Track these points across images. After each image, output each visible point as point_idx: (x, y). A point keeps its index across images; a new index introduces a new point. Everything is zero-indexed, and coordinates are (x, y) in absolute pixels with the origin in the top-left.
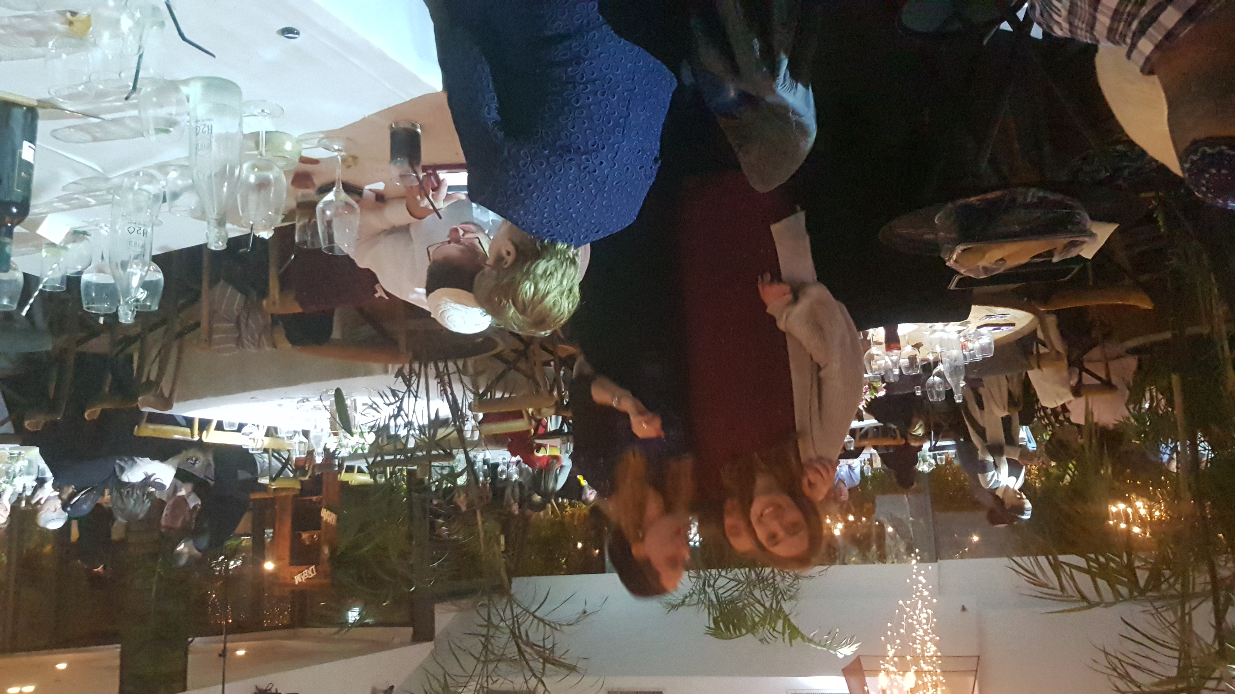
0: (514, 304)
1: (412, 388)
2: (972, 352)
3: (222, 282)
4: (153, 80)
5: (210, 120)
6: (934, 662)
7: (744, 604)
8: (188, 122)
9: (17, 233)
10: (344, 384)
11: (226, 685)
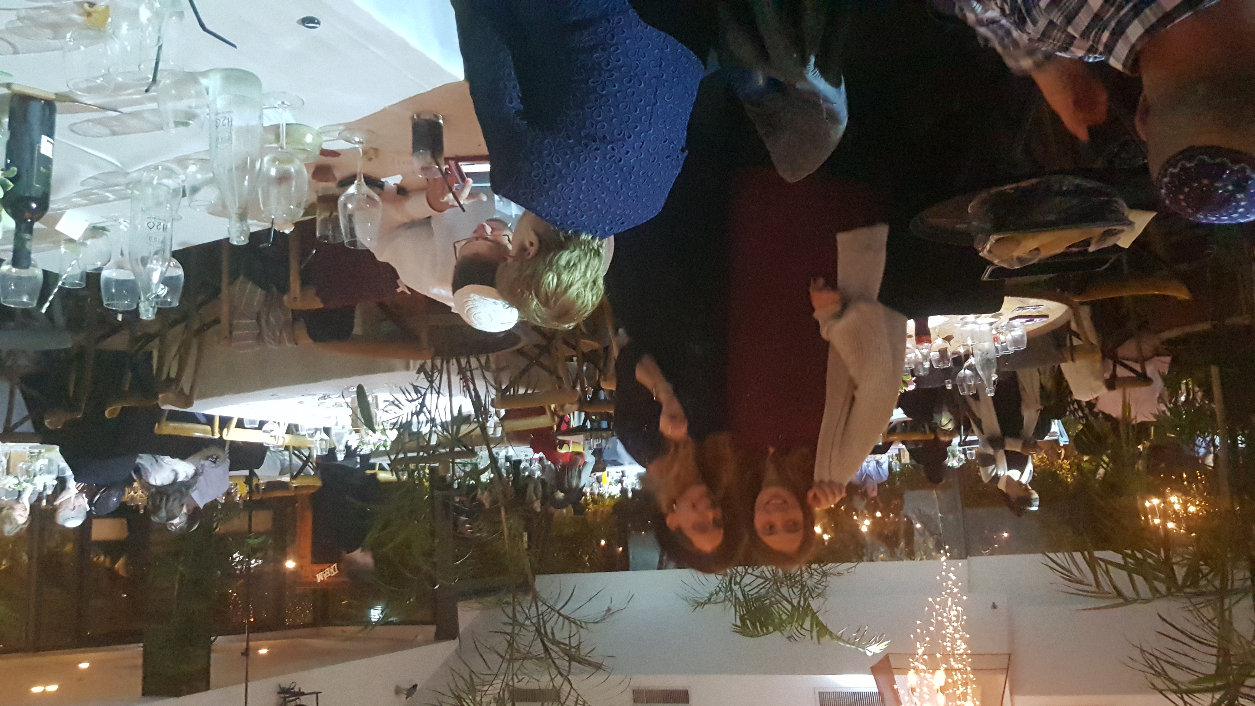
0: (537, 296)
1: (434, 384)
2: (1004, 344)
3: (242, 278)
4: (172, 73)
5: (230, 112)
6: (964, 660)
7: (771, 602)
8: (208, 114)
9: (37, 229)
10: (365, 380)
11: (249, 684)
